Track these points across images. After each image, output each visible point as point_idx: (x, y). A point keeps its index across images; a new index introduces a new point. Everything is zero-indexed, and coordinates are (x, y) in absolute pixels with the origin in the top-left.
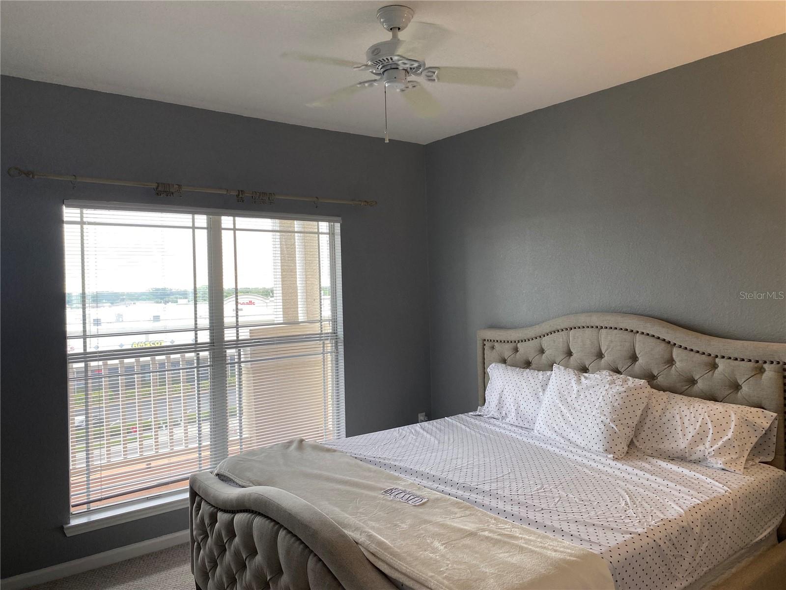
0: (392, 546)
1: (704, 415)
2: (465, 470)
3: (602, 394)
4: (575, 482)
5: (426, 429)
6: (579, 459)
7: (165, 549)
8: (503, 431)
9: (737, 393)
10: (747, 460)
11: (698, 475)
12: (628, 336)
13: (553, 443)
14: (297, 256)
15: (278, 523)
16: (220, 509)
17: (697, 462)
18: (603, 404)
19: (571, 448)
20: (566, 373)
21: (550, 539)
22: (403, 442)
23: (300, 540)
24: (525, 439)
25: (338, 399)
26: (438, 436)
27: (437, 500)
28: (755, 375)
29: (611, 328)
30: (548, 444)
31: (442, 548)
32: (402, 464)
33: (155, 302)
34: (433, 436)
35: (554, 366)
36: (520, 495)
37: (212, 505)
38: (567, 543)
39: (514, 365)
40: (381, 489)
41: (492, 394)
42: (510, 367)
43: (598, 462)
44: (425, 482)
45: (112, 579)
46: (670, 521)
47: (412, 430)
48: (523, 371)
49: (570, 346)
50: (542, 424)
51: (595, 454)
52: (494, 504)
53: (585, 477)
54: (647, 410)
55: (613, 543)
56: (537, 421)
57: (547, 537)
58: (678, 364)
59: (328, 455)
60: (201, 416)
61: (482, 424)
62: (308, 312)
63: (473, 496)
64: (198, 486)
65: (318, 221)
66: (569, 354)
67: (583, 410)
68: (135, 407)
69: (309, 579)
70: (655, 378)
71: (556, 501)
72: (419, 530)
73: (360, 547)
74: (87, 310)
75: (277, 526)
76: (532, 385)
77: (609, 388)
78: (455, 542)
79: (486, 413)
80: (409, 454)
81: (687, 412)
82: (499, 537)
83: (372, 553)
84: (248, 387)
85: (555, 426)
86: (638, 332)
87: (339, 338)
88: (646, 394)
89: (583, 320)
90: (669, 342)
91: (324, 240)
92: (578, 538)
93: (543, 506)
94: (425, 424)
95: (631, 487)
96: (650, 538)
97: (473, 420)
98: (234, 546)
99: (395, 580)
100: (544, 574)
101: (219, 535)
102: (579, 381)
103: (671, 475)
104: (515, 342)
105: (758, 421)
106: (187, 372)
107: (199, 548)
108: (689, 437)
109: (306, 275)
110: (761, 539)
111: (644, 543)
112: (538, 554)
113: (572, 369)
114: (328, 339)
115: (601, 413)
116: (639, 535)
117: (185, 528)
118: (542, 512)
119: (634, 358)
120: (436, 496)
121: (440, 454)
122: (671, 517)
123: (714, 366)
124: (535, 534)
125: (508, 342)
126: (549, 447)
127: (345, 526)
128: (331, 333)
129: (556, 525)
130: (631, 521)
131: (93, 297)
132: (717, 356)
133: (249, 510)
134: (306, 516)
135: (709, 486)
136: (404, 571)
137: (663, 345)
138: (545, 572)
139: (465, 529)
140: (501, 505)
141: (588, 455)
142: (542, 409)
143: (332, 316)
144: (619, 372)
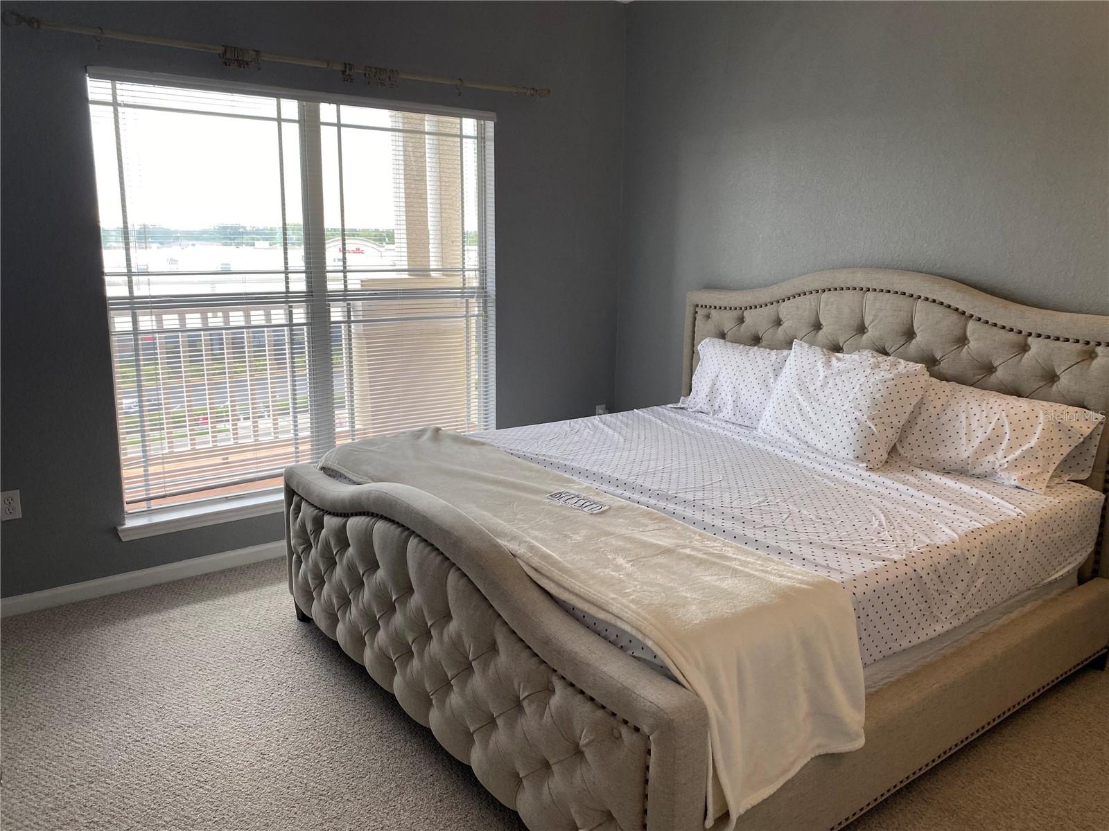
0: (561, 560)
1: (1001, 414)
2: (660, 475)
3: (860, 382)
4: (812, 496)
5: (608, 422)
6: (819, 468)
7: (254, 564)
8: (714, 429)
9: (1052, 387)
10: (1052, 477)
11: (982, 493)
12: (904, 302)
13: (784, 446)
14: (428, 174)
15: (409, 529)
16: (327, 511)
17: (983, 477)
18: (859, 395)
19: (808, 454)
20: (811, 352)
21: (774, 562)
22: (576, 438)
23: (438, 550)
24: (744, 440)
25: (486, 383)
26: (624, 432)
27: (622, 508)
28: (1082, 361)
29: (882, 291)
30: (776, 446)
31: (628, 565)
32: (575, 464)
33: (222, 245)
34: (617, 431)
35: (794, 343)
36: (735, 508)
37: (316, 506)
38: (797, 567)
39: (737, 341)
40: (546, 492)
41: (701, 381)
42: (730, 343)
43: (845, 472)
44: (605, 487)
45: (185, 596)
46: (938, 547)
47: (589, 424)
48: (750, 350)
49: (820, 317)
50: (770, 420)
51: (841, 461)
52: (698, 516)
53: (826, 490)
54: (921, 403)
55: (859, 571)
56: (764, 417)
57: (772, 560)
58: (973, 344)
59: (473, 449)
60: (297, 401)
61: (685, 419)
62: (443, 258)
63: (671, 507)
64: (295, 482)
65: (461, 116)
66: (818, 326)
67: (830, 401)
68: (204, 390)
69: (449, 598)
70: (937, 363)
71: (785, 517)
72: (596, 543)
73: (518, 560)
74: (132, 251)
75: (406, 533)
76: (761, 368)
77: (870, 373)
78: (645, 560)
79: (691, 405)
80: (583, 452)
81: (977, 410)
82: (704, 556)
83: (534, 568)
84: (360, 357)
85: (788, 423)
86: (919, 297)
87: (489, 296)
88: (923, 383)
89: (842, 278)
90: (963, 313)
91: (470, 148)
92: (812, 563)
93: (765, 523)
94: (608, 417)
95: (888, 505)
96: (911, 567)
97: (672, 415)
98: (348, 558)
99: (564, 601)
100: (764, 603)
101: (327, 543)
102: (828, 363)
103: (944, 492)
104: (741, 309)
105: (1076, 425)
106: (274, 331)
107: (299, 562)
108: (976, 443)
109: (441, 204)
110: (1056, 579)
111: (901, 572)
112: (758, 578)
113: (819, 347)
114: (473, 297)
115: (855, 408)
116: (895, 562)
117: (280, 538)
118: (765, 529)
119: (910, 334)
120: (621, 504)
121: (626, 454)
122: (940, 543)
123: (1025, 348)
124: (752, 554)
125: (731, 309)
126: (778, 451)
127: (498, 534)
128: (478, 288)
129: (783, 546)
130: (885, 545)
131: (139, 232)
132: (1030, 334)
133: (368, 513)
134: (446, 520)
135: (996, 507)
136: (577, 591)
137: (955, 317)
138: (766, 601)
139: (659, 545)
140: (708, 519)
141: (831, 462)
142: (771, 400)
143: (480, 263)
144: (887, 354)
